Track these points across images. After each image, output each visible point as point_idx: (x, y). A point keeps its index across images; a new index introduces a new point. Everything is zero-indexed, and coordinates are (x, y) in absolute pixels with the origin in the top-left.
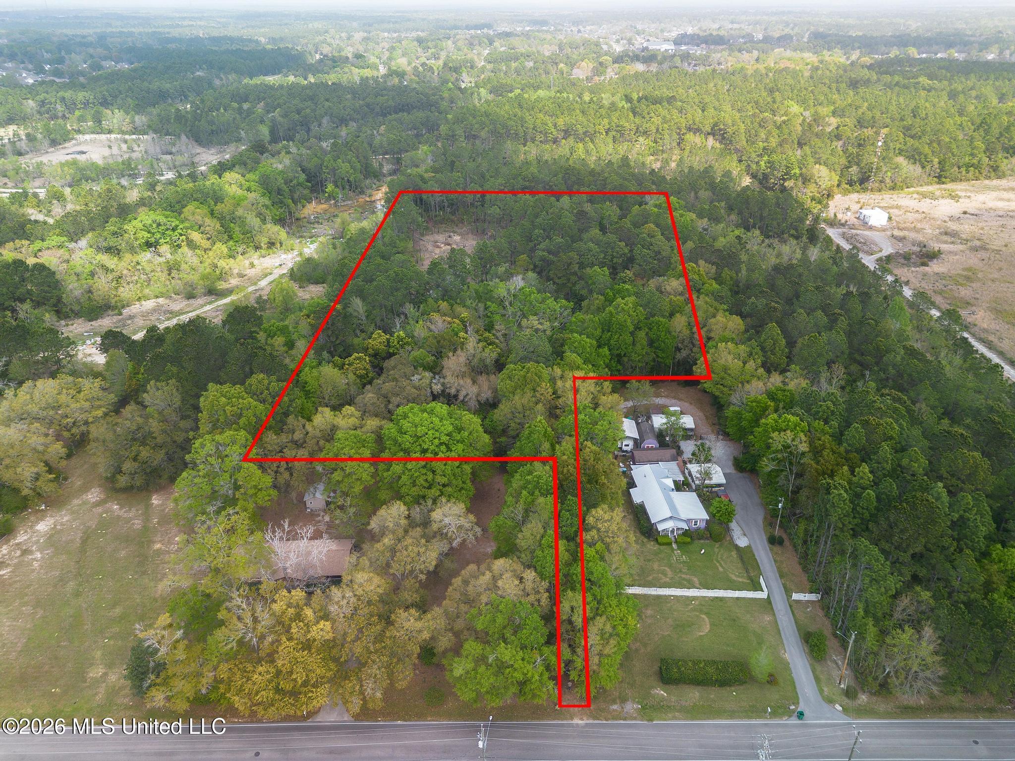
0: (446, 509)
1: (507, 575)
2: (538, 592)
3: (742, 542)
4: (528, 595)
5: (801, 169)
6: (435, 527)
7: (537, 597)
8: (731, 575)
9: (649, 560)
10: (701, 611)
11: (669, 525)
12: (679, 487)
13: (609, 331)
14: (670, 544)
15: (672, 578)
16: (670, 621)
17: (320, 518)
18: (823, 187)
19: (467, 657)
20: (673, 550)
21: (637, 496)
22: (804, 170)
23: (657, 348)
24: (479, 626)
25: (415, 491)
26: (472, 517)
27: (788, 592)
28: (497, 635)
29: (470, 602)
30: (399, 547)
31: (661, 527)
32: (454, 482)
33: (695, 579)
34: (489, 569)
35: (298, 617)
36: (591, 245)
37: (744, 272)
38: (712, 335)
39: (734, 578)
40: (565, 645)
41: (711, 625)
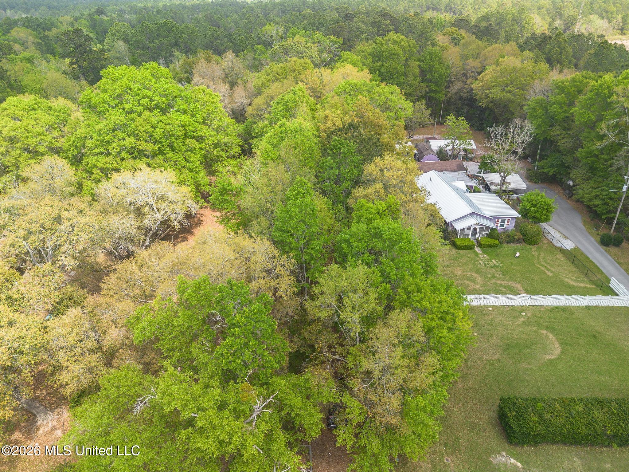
3: (566, 245)
8: (566, 280)
9: (448, 266)
10: (539, 325)
11: (472, 222)
14: (471, 248)
16: (495, 339)
20: (477, 254)
31: (458, 226)
33: (517, 286)
39: (572, 283)
40: (327, 373)
41: (561, 344)
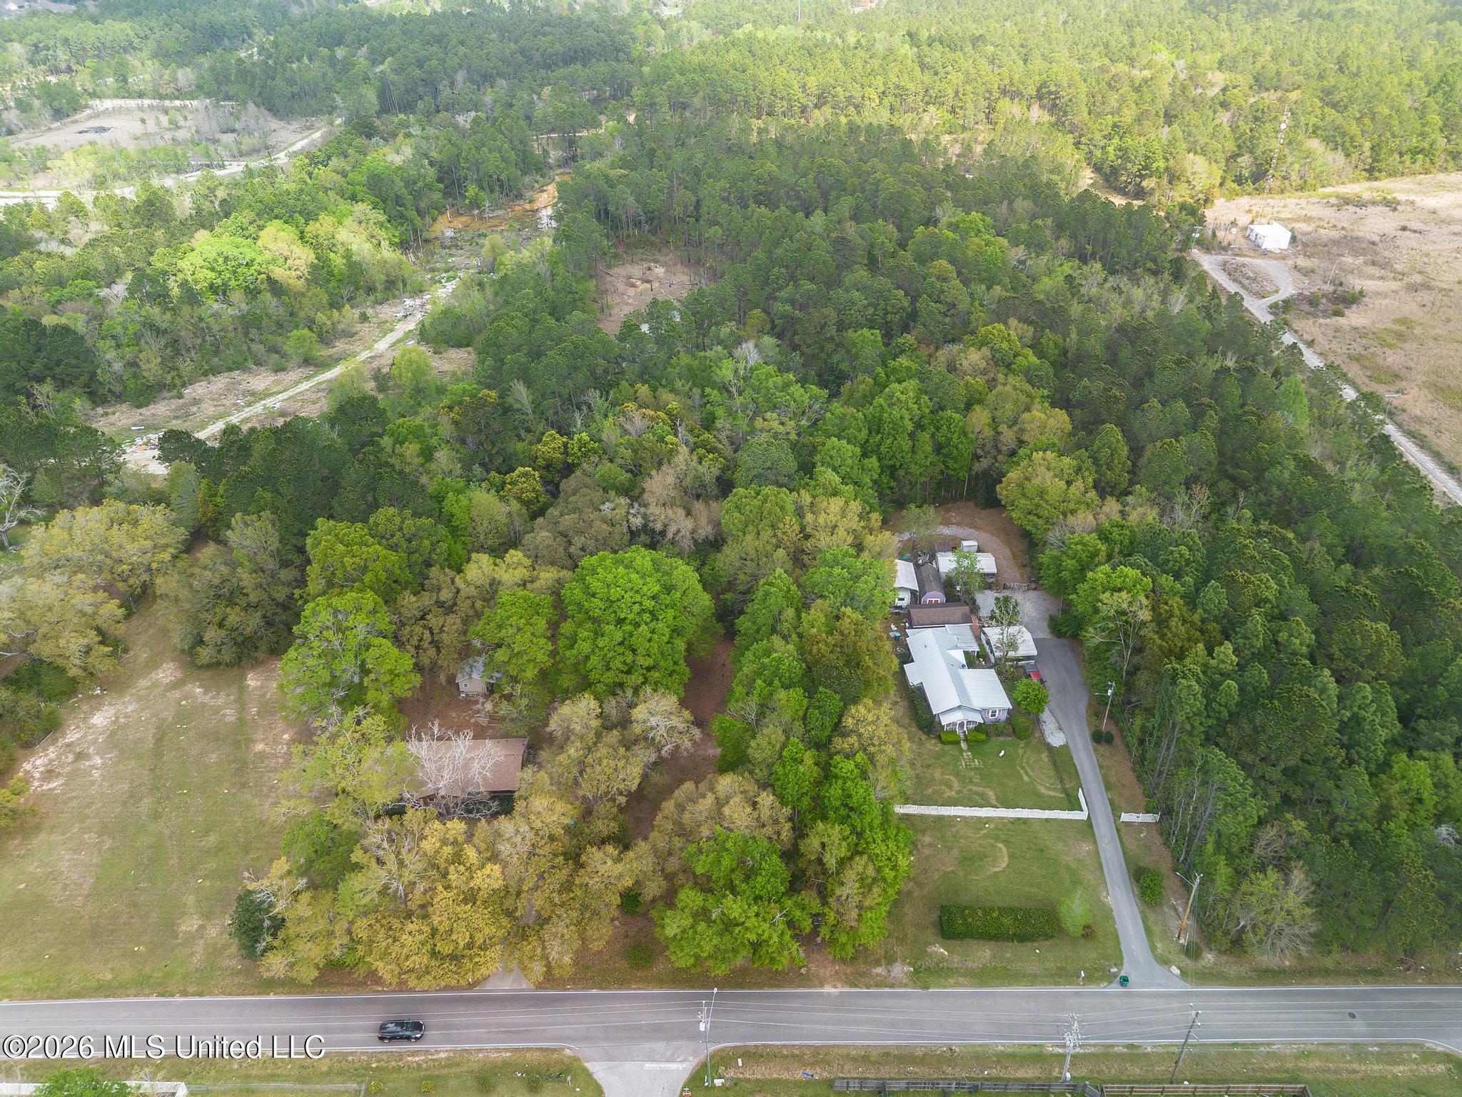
0: (652, 704)
1: (737, 799)
2: (776, 822)
3: (1056, 739)
4: (764, 826)
5: (1167, 160)
6: (637, 729)
7: (776, 828)
8: (1039, 787)
9: (928, 766)
10: (997, 838)
11: (957, 717)
12: (972, 661)
13: (878, 432)
14: (957, 743)
15: (958, 792)
16: (955, 852)
17: (479, 706)
18: (1198, 188)
19: (682, 910)
20: (961, 751)
21: (914, 674)
22: (1172, 162)
23: (946, 456)
24: (699, 870)
25: (609, 677)
26: (687, 714)
27: (1116, 810)
28: (722, 882)
29: (686, 833)
30: (590, 759)
31: (945, 720)
32: (662, 663)
33: (991, 793)
34: (712, 789)
35: (457, 858)
36: (856, 295)
37: (1074, 336)
38: (1026, 437)
39: (1043, 791)
40: (814, 893)
41: (1010, 857)
